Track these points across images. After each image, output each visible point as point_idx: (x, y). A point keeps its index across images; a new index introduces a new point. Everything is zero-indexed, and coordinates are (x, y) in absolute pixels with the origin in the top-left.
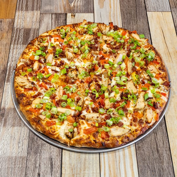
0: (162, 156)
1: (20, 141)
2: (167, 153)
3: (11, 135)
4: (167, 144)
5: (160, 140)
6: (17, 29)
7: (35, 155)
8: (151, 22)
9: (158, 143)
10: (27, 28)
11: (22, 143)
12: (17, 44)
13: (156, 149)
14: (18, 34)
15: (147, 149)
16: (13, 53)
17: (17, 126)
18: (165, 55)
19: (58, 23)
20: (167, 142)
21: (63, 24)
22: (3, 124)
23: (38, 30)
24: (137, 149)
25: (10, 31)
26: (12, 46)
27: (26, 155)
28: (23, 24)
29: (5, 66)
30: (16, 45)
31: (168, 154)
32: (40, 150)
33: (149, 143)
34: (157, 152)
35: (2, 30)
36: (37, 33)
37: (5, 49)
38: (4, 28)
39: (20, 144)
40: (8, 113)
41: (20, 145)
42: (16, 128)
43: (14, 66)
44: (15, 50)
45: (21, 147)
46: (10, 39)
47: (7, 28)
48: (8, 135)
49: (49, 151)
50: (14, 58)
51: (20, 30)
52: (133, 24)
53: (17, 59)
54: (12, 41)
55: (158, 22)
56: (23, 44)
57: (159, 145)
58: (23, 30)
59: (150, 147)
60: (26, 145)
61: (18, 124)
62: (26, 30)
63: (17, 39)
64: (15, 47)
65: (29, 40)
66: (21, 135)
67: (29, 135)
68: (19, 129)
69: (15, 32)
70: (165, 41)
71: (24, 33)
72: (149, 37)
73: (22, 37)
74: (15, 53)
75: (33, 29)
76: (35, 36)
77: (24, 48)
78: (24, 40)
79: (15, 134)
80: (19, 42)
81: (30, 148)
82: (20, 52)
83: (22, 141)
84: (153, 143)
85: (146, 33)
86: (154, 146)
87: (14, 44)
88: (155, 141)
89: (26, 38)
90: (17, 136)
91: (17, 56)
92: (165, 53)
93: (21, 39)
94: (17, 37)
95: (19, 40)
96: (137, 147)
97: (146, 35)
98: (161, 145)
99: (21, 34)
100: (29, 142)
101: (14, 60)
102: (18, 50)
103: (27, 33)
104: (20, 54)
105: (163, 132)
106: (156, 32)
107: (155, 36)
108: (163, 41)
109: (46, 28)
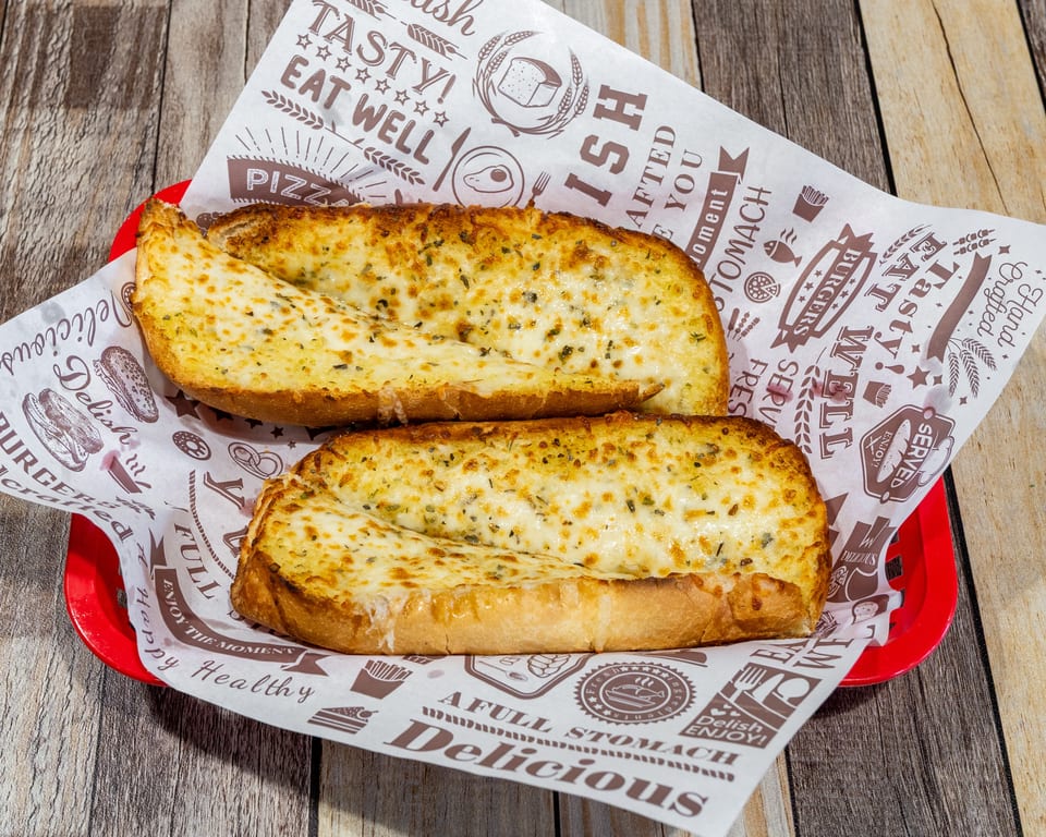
0: (960, 824)
1: (45, 734)
2: (992, 801)
4: (988, 745)
5: (946, 721)
6: (30, 12)
7: (140, 825)
9: (932, 738)
10: (94, 2)
11: (54, 743)
12: (32, 105)
13: (919, 780)
14: (37, 38)
15: (862, 776)
16: (2, 164)
17: (28, 632)
18: (958, 172)
20: (987, 730)
23: (165, 14)
24: (799, 776)
27: (85, 828)
30: (25, 112)
31: (998, 807)
32: (173, 790)
33: (876, 740)
34: (924, 800)
36: (157, 35)
39: (41, 754)
41: (41, 760)
42: (16, 645)
43: (13, 243)
44: (17, 144)
45: (49, 775)
49: (231, 794)
50: (11, 193)
51: (50, 17)
53: (28, 198)
56: (68, 107)
57: (936, 754)
58: (71, 13)
59: (880, 763)
60: (82, 757)
61: (32, 619)
62: (89, 18)
63: (32, 74)
64: (17, 124)
65: (109, 76)
66: (51, 691)
67: (104, 691)
68: (35, 653)
69: (17, 31)
70: (955, 84)
71: (73, 38)
72: (856, 61)
73: (63, 57)
74: (16, 161)
75: (134, 11)
76: (146, 55)
77: (74, 131)
78: (73, 76)
79: (14, 687)
80: (44, 90)
81: (110, 776)
82: (50, 158)
83: (58, 731)
84: (899, 740)
85: (840, 35)
86: (908, 761)
87: (11, 101)
88: (912, 722)
89: (86, 65)
90: (25, 697)
91: (33, 177)
92: (963, 158)
93: (54, 74)
94: (28, 63)
95: (46, 77)
96: (796, 767)
97: (838, 45)
98: (954, 750)
99: (58, 39)
100: (99, 736)
101: (11, 203)
102: (36, 144)
103: (93, 33)
104: (47, 168)
105: (964, 668)
106: (899, 25)
107: (894, 49)
108: (947, 85)
109: (212, 4)
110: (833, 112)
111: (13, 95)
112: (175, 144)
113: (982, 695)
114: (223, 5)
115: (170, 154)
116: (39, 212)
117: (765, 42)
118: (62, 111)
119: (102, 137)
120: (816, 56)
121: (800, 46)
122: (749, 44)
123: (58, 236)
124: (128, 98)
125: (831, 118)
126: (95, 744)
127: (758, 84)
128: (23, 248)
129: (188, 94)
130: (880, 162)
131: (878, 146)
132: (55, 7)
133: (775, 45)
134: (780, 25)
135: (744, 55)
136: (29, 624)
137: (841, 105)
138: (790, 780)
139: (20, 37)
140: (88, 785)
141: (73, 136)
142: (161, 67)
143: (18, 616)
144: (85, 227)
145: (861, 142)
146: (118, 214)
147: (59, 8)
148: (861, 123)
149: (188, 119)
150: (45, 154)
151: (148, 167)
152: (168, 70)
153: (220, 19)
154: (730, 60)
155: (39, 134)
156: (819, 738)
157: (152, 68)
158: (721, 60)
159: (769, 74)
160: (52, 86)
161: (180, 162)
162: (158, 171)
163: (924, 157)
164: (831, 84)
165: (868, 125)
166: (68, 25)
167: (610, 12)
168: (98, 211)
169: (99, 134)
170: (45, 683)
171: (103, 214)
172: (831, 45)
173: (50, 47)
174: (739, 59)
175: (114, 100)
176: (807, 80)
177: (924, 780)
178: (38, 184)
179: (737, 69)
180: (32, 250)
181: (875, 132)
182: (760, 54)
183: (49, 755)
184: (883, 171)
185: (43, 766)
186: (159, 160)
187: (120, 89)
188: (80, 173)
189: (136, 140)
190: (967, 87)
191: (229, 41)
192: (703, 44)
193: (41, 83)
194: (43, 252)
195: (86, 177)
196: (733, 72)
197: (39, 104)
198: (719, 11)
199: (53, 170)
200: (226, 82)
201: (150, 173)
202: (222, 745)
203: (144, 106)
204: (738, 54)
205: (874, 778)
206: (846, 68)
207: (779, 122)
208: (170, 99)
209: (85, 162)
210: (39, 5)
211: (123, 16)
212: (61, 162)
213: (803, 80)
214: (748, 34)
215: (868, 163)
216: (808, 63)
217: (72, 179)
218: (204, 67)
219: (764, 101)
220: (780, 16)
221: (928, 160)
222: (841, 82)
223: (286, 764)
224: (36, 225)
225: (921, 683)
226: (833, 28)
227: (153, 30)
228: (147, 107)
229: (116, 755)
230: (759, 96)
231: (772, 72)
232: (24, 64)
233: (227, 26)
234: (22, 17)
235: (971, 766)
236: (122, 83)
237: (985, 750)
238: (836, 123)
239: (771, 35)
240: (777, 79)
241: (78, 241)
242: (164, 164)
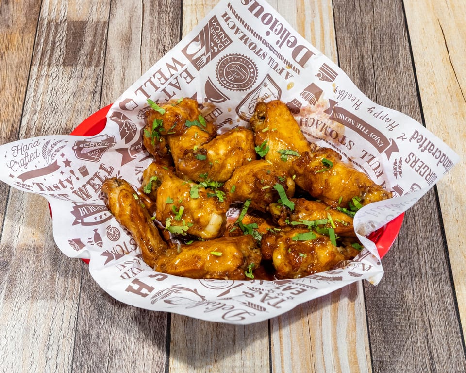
1: (51, 343)
3: (25, 325)
5: (440, 343)
6: (49, 23)
8: (412, 5)
9: (435, 351)
10: (76, 19)
11: (55, 347)
12: (49, 65)
13: (429, 369)
14: (51, 35)
15: (404, 367)
16: (36, 90)
17: (45, 298)
18: (449, 99)
19: (160, 5)
20: (459, 347)
21: (172, 9)
22: (4, 292)
23: (107, 24)
24: (377, 367)
25: (31, 27)
26: (35, 69)
28: (65, 8)
29: (15, 126)
30: (46, 68)
32: (106, 369)
33: (410, 352)
35: (8, 26)
36: (103, 34)
37: (17, 77)
38: (15, 18)
39: (50, 351)
40: (20, 260)
41: (50, 354)
42: (40, 303)
43: (40, 125)
44: (42, 82)
45: (53, 361)
46: (30, 51)
47: (23, 19)
48: (18, 325)
50: (39, 103)
51: (57, 25)
52: (361, 11)
53: (47, 105)
54: (35, 56)
55: (430, 5)
56: (64, 65)
57: (436, 358)
58: (66, 24)
59: (412, 362)
60: (67, 353)
61: (46, 292)
62: (74, 26)
63: (49, 51)
64: (42, 73)
65: (82, 52)
66: (54, 324)
67: (77, 324)
68: (48, 307)
69: (43, 32)
70: (448, 59)
71: (67, 35)
72: (405, 48)
73: (63, 43)
74: (42, 89)
75: (93, 23)
76: (98, 43)
77: (67, 76)
78: (66, 52)
79: (38, 322)
80: (54, 58)
81: (79, 362)
82: (56, 88)
83: (57, 342)
84: (420, 351)
85: (399, 37)
86: (424, 361)
87: (40, 63)
88: (426, 344)
89: (72, 47)
90: (43, 326)
91: (49, 96)
92: (451, 92)
93: (59, 51)
94: (48, 46)
95: (55, 52)
96: (375, 363)
97: (398, 41)
98: (444, 356)
99: (60, 35)
100: (75, 344)
101: (39, 108)
102: (50, 82)
103: (76, 33)
104: (55, 92)
105: (449, 320)
106: (424, 32)
107: (422, 43)
108: (445, 59)
109: (127, 20)
110: (395, 71)
111: (41, 60)
112: (110, 82)
113: (457, 332)
114: (132, 21)
115: (108, 87)
116: (52, 112)
117: (366, 40)
118: (62, 67)
119: (79, 79)
120: (388, 46)
121: (381, 41)
122: (359, 41)
123: (60, 123)
124: (90, 62)
125: (394, 74)
126: (73, 348)
127: (362, 58)
128: (44, 128)
129: (116, 60)
130: (415, 93)
131: (415, 86)
132: (59, 21)
133: (370, 41)
134: (373, 32)
135: (357, 45)
136: (45, 294)
137: (399, 68)
138: (373, 368)
139: (44, 34)
140: (69, 365)
141: (66, 78)
142: (104, 48)
143: (40, 291)
144: (71, 119)
145: (407, 84)
146: (85, 113)
147: (61, 22)
148: (407, 76)
149: (116, 72)
150: (54, 86)
151: (98, 92)
152: (108, 49)
153: (130, 27)
154: (351, 47)
155: (52, 77)
156: (385, 350)
157: (101, 49)
158: (347, 47)
159: (367, 54)
160: (58, 56)
161: (112, 90)
162: (103, 94)
163: (435, 92)
164: (395, 59)
165: (410, 77)
166: (65, 29)
167: (299, 26)
168: (77, 112)
169: (78, 78)
170: (52, 320)
171: (79, 113)
172: (395, 41)
173: (57, 38)
174: (355, 47)
175: (84, 63)
176: (384, 57)
177: (431, 369)
178: (51, 100)
179: (354, 51)
180: (48, 129)
181: (413, 80)
182: (364, 45)
183: (53, 352)
184: (417, 98)
185: (50, 357)
186: (103, 90)
187: (87, 58)
188: (69, 95)
189: (93, 81)
190: (454, 60)
191: (134, 37)
192: (339, 40)
193: (53, 55)
194: (53, 130)
195: (72, 97)
196: (352, 53)
197: (52, 64)
198: (346, 25)
199: (58, 93)
200: (132, 55)
201: (99, 95)
202: (127, 349)
203: (97, 66)
204: (354, 45)
205: (409, 368)
206: (401, 51)
207: (372, 75)
208: (108, 62)
209: (72, 90)
210: (53, 20)
211: (88, 25)
212: (61, 90)
213: (382, 56)
214: (359, 36)
215: (410, 94)
216: (384, 49)
217: (66, 98)
218: (123, 48)
219: (365, 66)
220: (372, 28)
221: (436, 93)
222: (399, 57)
223: (155, 358)
224: (50, 118)
225: (430, 326)
226: (396, 34)
227: (101, 31)
228: (98, 66)
229: (82, 353)
230: (363, 63)
231: (369, 53)
232: (46, 47)
233: (133, 30)
234: (45, 26)
235: (452, 364)
236: (88, 55)
237: (458, 357)
238: (397, 76)
239: (369, 37)
240: (371, 56)
241: (68, 125)
242: (105, 91)
